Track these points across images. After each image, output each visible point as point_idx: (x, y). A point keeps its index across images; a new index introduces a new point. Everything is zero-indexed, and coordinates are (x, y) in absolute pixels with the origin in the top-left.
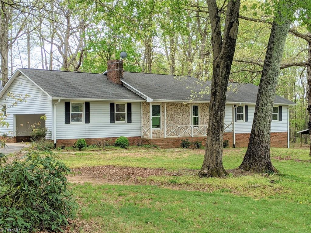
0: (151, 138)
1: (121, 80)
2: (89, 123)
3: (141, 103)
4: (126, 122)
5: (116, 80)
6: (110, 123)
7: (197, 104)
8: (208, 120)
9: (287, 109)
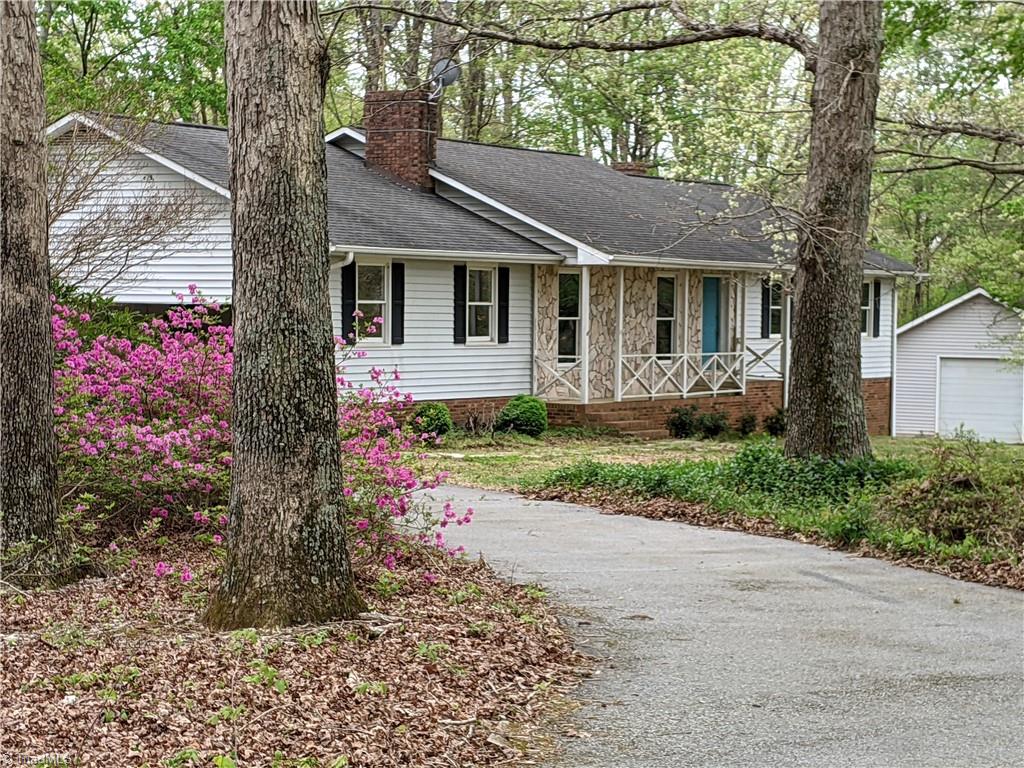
0: (586, 402)
1: (432, 173)
2: (403, 342)
3: (533, 265)
4: (492, 340)
5: (413, 173)
6: (455, 343)
7: (670, 270)
8: (700, 334)
9: (893, 291)
